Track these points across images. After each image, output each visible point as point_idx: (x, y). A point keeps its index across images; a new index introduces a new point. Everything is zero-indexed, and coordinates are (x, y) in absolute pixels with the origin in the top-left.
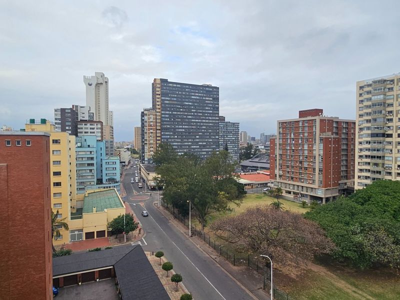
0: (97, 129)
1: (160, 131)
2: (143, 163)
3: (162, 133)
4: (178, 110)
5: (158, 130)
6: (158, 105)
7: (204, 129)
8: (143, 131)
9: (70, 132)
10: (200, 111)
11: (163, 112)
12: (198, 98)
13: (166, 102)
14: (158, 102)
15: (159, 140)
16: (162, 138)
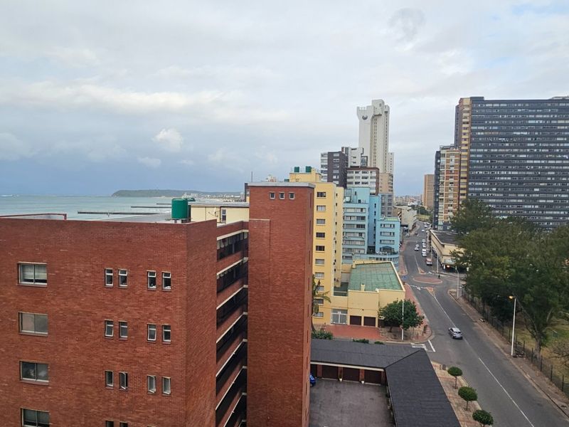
0: (371, 178)
1: (465, 181)
2: (435, 229)
3: (470, 184)
4: (500, 145)
5: (462, 178)
6: (465, 140)
7: (551, 176)
8: (437, 180)
9: (337, 183)
10: (545, 145)
11: (472, 150)
12: (541, 122)
13: (479, 133)
14: (465, 134)
15: (464, 195)
16: (468, 192)
